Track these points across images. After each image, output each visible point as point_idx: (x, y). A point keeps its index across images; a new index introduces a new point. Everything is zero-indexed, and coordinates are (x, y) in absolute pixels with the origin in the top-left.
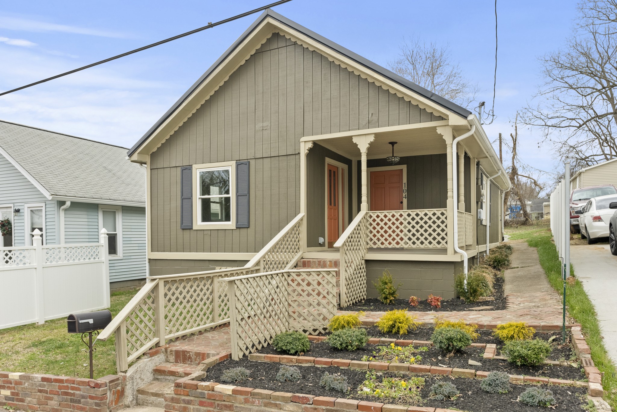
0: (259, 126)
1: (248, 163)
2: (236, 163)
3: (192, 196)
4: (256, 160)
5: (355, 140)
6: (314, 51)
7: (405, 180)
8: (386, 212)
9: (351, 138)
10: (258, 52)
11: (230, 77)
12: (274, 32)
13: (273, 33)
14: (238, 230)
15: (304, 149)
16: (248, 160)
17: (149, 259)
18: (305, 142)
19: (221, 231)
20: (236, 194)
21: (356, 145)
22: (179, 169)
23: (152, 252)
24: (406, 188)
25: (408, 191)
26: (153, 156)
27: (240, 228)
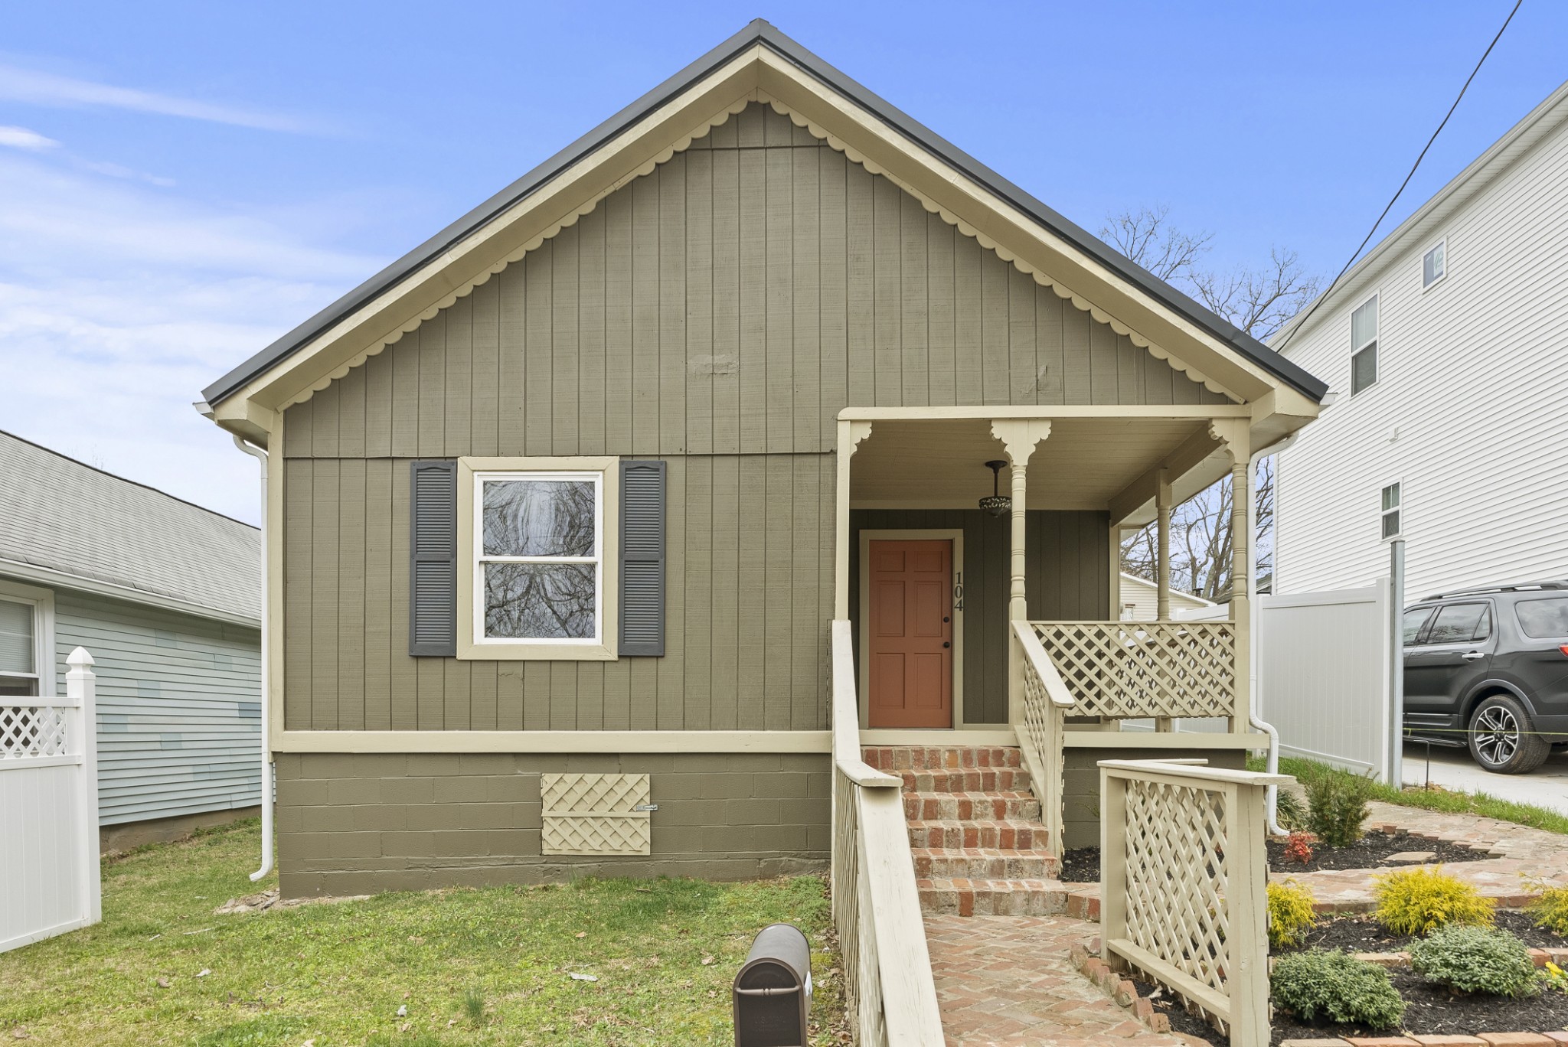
0: (700, 361)
1: (663, 467)
2: (621, 463)
3: (454, 554)
4: (690, 460)
5: (998, 431)
6: (880, 175)
7: (959, 566)
8: (1080, 625)
9: (987, 422)
10: (697, 147)
11: (598, 204)
12: (753, 99)
13: (749, 103)
14: (625, 663)
15: (847, 441)
16: (662, 459)
17: (274, 753)
18: (852, 421)
19: (562, 666)
20: (620, 556)
21: (1000, 444)
22: (404, 470)
23: (286, 728)
24: (962, 586)
25: (964, 591)
26: (294, 417)
27: (631, 657)
